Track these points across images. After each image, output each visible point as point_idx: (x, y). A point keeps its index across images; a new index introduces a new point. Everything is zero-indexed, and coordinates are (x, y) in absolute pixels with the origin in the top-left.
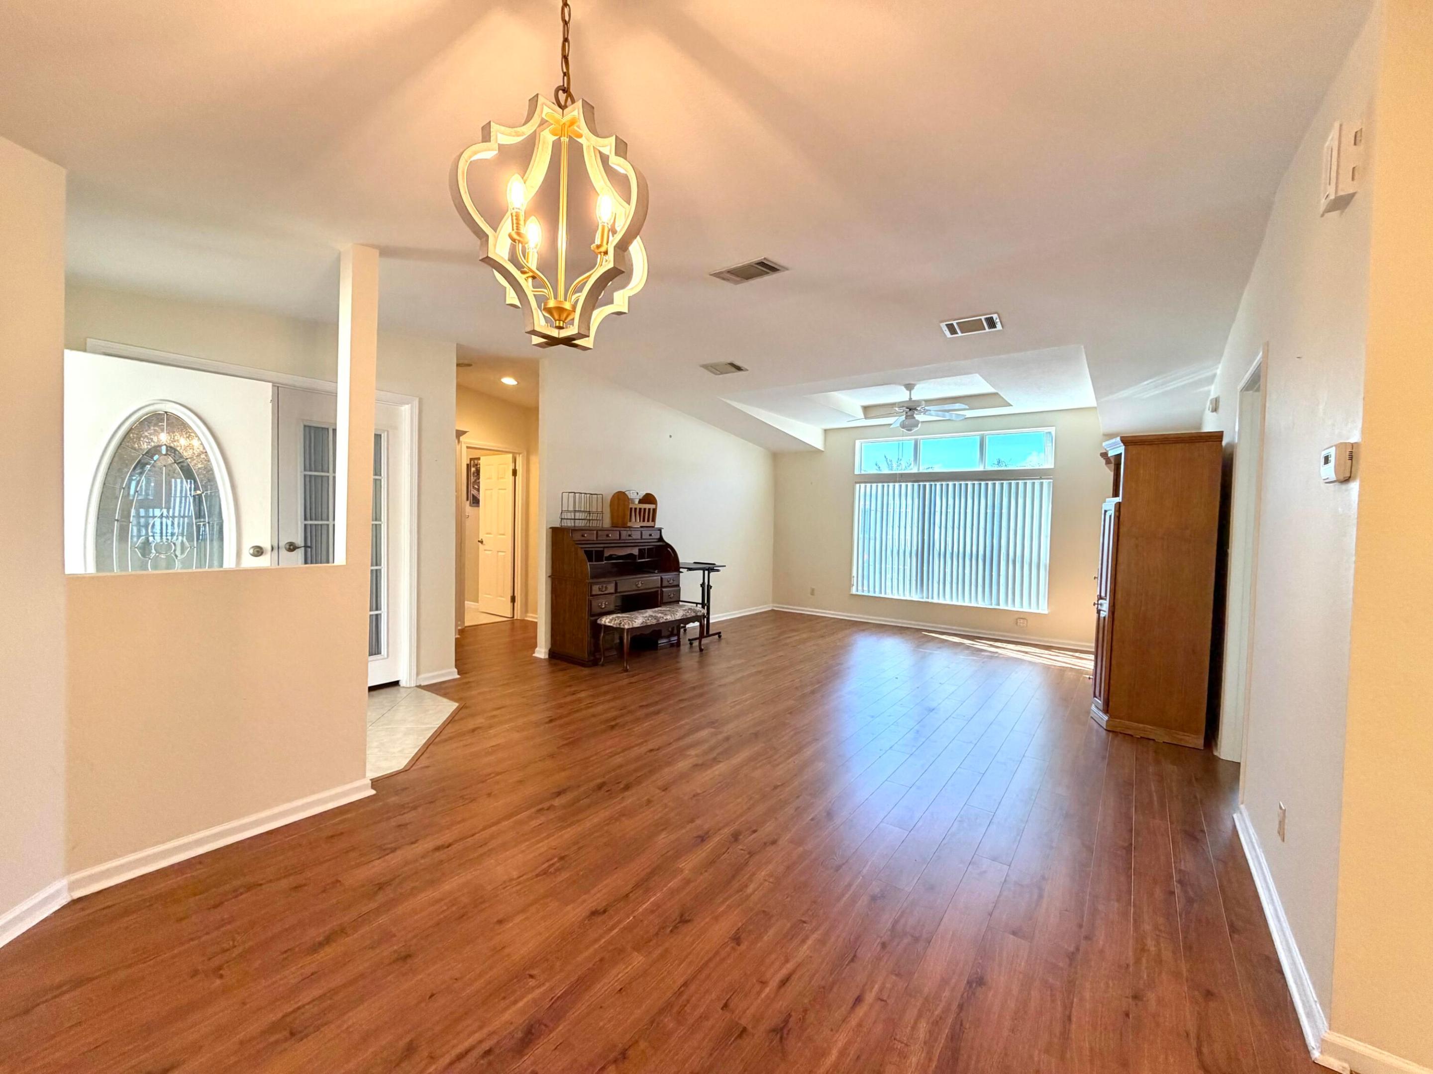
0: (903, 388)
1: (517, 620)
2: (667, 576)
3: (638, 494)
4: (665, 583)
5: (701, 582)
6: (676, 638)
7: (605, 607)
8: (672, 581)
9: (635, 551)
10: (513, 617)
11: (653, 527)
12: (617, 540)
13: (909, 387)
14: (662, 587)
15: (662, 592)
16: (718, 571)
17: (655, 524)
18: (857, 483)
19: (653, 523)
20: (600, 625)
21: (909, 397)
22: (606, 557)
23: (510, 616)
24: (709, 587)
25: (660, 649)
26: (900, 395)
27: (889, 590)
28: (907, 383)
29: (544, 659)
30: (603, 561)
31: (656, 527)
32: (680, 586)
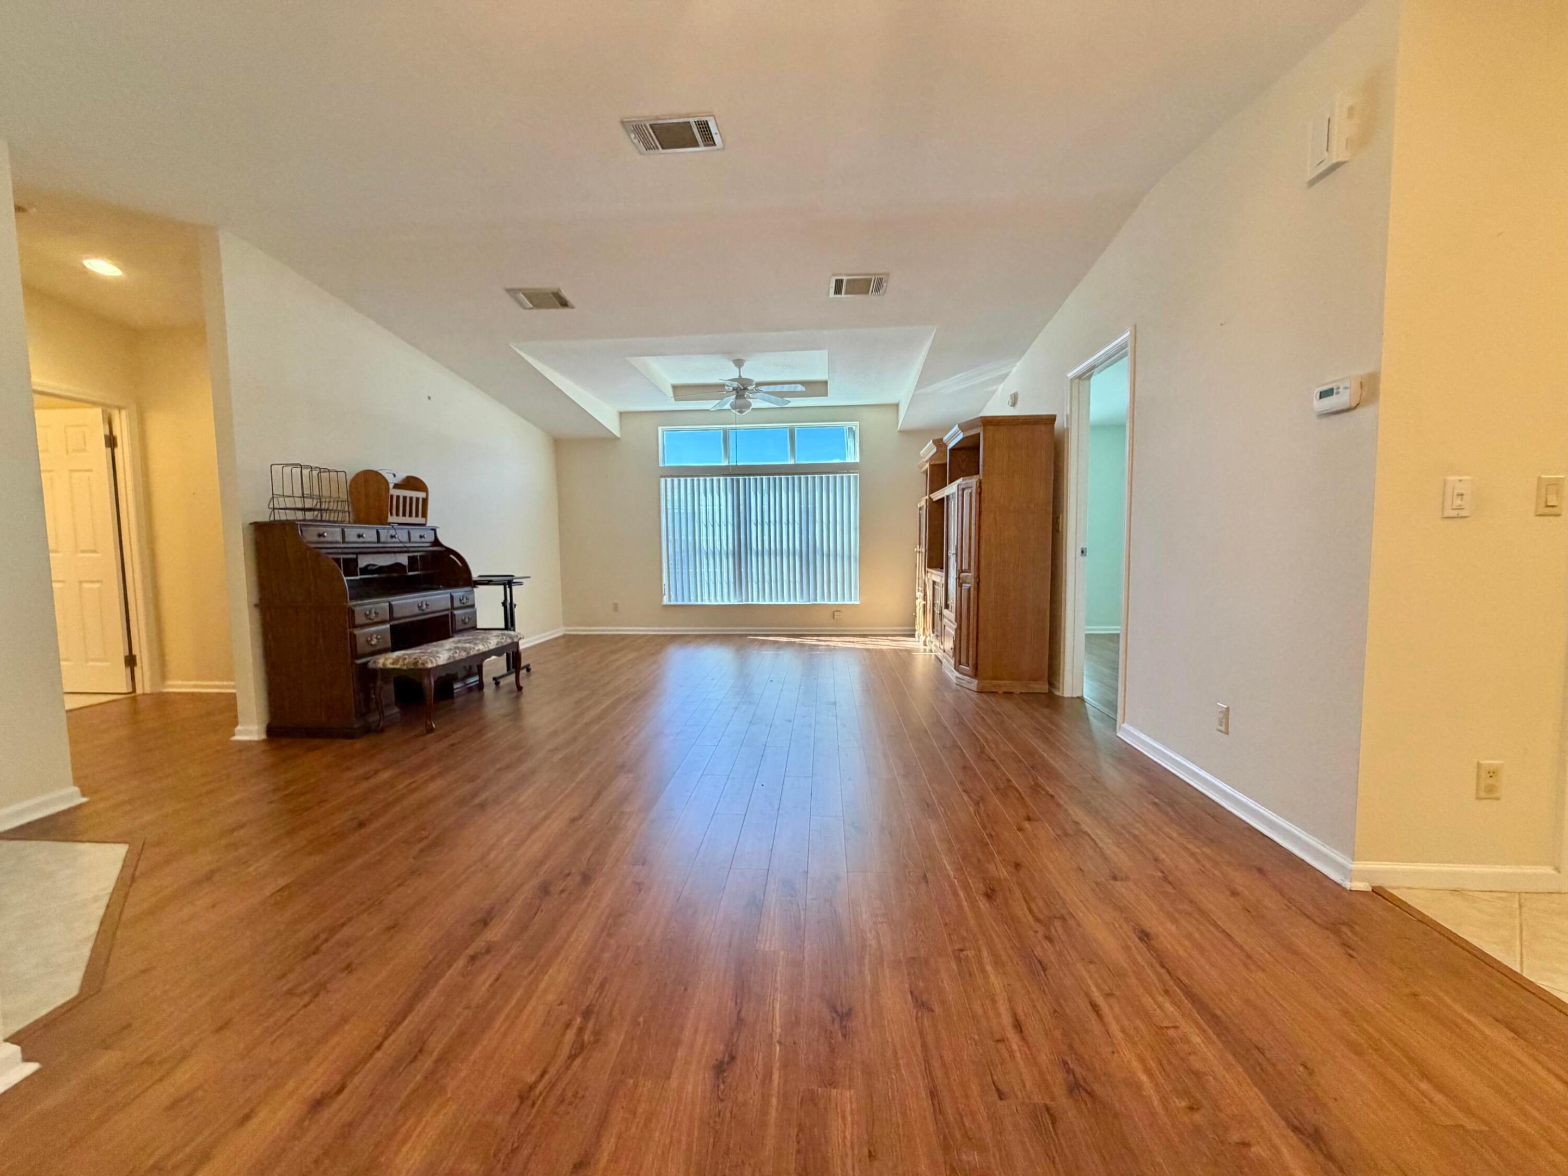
0: (732, 364)
1: (144, 694)
2: (458, 593)
3: (395, 475)
4: (457, 604)
5: (502, 599)
6: (477, 678)
7: (378, 642)
8: (465, 600)
9: (403, 559)
10: (134, 690)
11: (424, 525)
12: (374, 543)
13: (739, 363)
14: (453, 608)
15: (453, 615)
16: (521, 584)
17: (426, 521)
18: (662, 476)
19: (424, 519)
20: (375, 671)
21: (738, 375)
22: (361, 569)
23: (125, 691)
24: (512, 606)
25: (457, 697)
26: (725, 373)
27: (706, 597)
28: (736, 358)
29: (258, 742)
30: (357, 575)
31: (428, 525)
32: (476, 606)
